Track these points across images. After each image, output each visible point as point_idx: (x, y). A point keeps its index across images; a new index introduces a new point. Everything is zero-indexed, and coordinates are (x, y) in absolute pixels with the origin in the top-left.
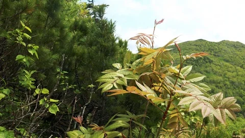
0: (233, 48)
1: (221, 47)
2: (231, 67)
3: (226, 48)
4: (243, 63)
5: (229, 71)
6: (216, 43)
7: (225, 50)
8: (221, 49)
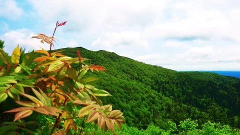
0: (109, 58)
1: (99, 56)
2: (106, 76)
3: (102, 57)
4: (117, 73)
5: (104, 80)
6: (94, 52)
7: (102, 60)
8: (99, 58)
